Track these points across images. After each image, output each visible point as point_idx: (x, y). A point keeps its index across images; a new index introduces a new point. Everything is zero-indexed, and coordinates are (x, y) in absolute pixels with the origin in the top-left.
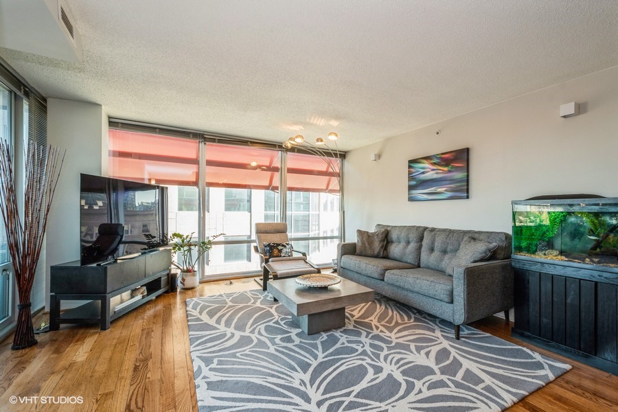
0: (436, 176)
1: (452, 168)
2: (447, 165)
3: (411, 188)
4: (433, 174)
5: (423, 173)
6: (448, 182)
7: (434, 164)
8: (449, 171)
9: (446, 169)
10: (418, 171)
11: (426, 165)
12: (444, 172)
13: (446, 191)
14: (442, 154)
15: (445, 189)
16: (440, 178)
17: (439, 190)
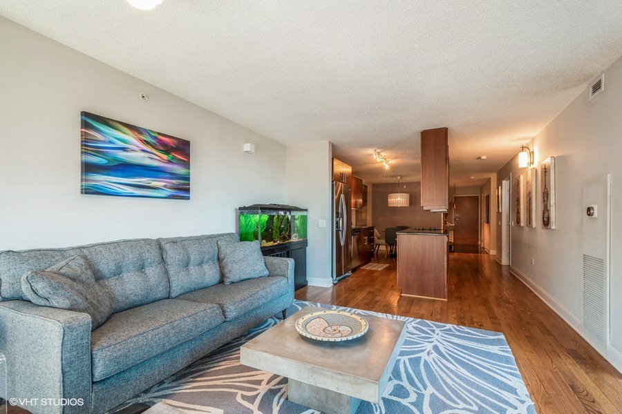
0: (148, 162)
1: (172, 158)
2: (167, 152)
3: (88, 168)
4: (144, 157)
5: (124, 149)
6: (168, 176)
7: (147, 143)
8: (170, 162)
9: (165, 157)
10: (111, 142)
11: (130, 137)
12: (162, 160)
13: (165, 186)
14: (159, 134)
15: (164, 184)
16: (156, 167)
17: (154, 184)
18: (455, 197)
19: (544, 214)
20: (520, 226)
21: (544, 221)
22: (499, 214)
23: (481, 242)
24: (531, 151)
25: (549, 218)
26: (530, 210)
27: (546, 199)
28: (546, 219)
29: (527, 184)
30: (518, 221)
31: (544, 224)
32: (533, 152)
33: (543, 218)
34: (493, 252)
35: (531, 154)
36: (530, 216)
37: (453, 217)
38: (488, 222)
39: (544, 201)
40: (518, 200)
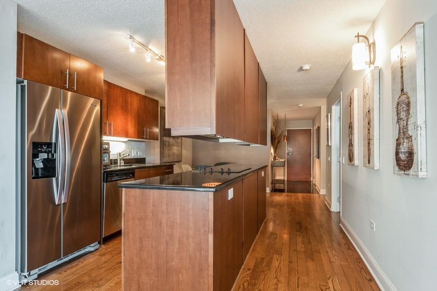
18: (288, 130)
19: (398, 145)
20: (354, 165)
21: (398, 160)
22: (329, 147)
23: (313, 178)
24: (371, 41)
25: (411, 154)
26: (369, 140)
27: (403, 115)
28: (403, 156)
29: (365, 97)
30: (351, 158)
31: (398, 165)
32: (374, 43)
33: (397, 154)
34: (323, 192)
35: (372, 46)
36: (369, 150)
37: (287, 152)
38: (319, 157)
39: (399, 119)
40: (351, 127)
